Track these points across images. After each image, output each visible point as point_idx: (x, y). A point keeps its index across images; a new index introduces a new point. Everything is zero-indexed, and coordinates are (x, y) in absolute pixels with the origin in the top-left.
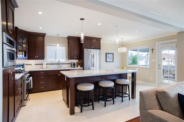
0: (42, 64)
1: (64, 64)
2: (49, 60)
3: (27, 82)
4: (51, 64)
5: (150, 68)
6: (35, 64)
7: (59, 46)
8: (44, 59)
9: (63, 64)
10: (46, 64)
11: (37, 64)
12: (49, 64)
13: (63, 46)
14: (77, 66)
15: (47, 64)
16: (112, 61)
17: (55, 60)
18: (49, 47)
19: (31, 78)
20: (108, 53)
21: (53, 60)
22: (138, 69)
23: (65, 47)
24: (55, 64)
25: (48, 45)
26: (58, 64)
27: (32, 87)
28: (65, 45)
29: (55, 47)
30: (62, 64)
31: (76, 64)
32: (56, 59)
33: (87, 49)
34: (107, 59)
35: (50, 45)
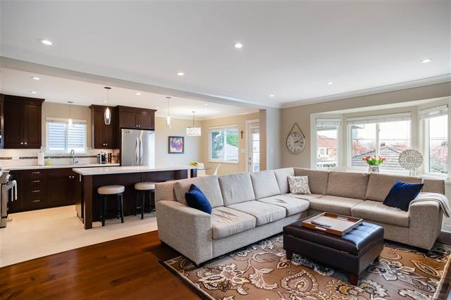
0: (37, 158)
1: (84, 157)
2: (51, 149)
3: (9, 187)
4: (56, 157)
5: (238, 164)
6: (20, 158)
7: (74, 123)
8: (40, 148)
9: (81, 157)
10: (45, 158)
11: (23, 158)
12: (52, 157)
13: (81, 123)
14: (110, 161)
15: (48, 157)
16: (181, 151)
17: (64, 149)
18: (50, 124)
19: (15, 181)
20: (173, 137)
21: (59, 150)
22: (220, 165)
23: (86, 125)
24: (63, 157)
25: (49, 121)
26: (71, 157)
27: (16, 198)
28: (85, 121)
29: (65, 125)
30: (78, 157)
31: (107, 156)
32: (65, 147)
33: (127, 130)
34: (171, 148)
35: (52, 121)
